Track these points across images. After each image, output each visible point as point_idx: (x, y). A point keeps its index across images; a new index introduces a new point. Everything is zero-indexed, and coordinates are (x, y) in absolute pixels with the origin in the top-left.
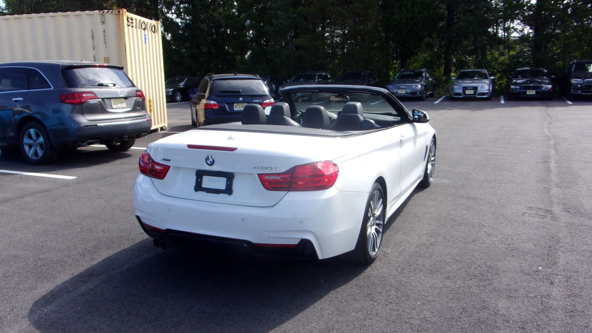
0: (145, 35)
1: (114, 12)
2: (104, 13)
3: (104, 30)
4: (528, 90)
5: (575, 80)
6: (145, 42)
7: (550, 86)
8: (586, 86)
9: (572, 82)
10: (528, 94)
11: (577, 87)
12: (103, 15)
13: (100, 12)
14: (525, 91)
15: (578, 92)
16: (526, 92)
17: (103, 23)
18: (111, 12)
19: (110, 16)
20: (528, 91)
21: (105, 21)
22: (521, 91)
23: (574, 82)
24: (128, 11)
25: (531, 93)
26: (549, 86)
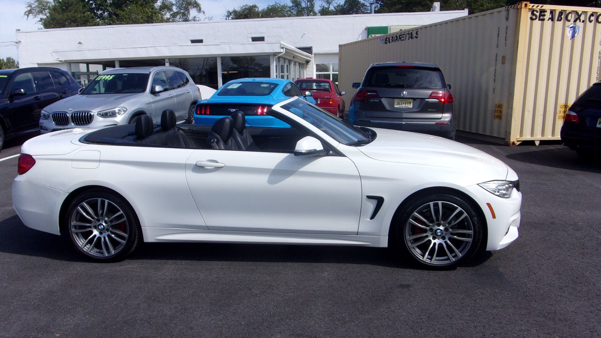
0: (574, 28)
1: (515, 7)
2: (509, 8)
3: (507, 27)
6: (573, 37)
12: (508, 11)
13: (506, 7)
17: (507, 19)
18: (514, 7)
19: (512, 11)
21: (508, 17)
24: (530, 3)
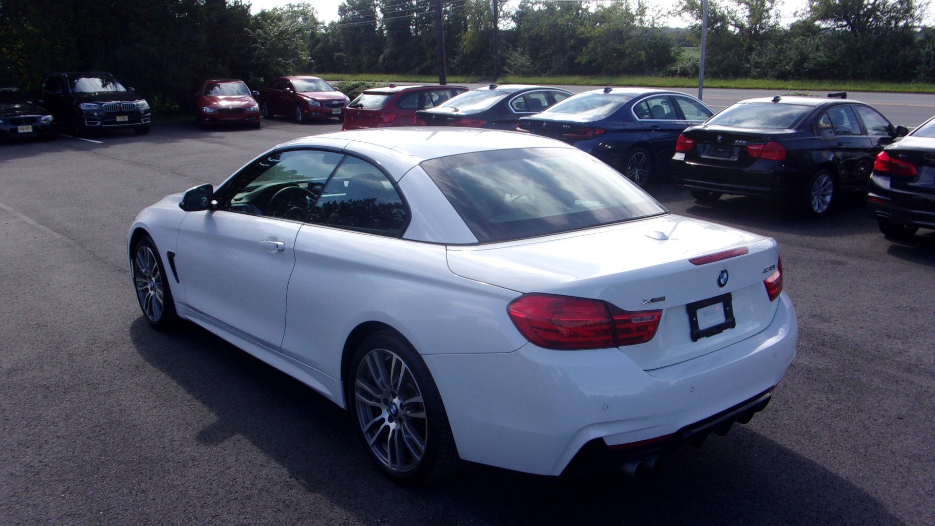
4: (20, 125)
5: (86, 105)
7: (50, 117)
8: (107, 113)
9: (83, 108)
10: (20, 132)
11: (93, 115)
14: (15, 127)
15: (97, 123)
16: (16, 130)
20: (19, 127)
22: (8, 128)
23: (86, 109)
25: (26, 131)
26: (48, 116)
